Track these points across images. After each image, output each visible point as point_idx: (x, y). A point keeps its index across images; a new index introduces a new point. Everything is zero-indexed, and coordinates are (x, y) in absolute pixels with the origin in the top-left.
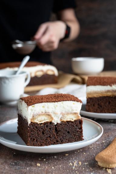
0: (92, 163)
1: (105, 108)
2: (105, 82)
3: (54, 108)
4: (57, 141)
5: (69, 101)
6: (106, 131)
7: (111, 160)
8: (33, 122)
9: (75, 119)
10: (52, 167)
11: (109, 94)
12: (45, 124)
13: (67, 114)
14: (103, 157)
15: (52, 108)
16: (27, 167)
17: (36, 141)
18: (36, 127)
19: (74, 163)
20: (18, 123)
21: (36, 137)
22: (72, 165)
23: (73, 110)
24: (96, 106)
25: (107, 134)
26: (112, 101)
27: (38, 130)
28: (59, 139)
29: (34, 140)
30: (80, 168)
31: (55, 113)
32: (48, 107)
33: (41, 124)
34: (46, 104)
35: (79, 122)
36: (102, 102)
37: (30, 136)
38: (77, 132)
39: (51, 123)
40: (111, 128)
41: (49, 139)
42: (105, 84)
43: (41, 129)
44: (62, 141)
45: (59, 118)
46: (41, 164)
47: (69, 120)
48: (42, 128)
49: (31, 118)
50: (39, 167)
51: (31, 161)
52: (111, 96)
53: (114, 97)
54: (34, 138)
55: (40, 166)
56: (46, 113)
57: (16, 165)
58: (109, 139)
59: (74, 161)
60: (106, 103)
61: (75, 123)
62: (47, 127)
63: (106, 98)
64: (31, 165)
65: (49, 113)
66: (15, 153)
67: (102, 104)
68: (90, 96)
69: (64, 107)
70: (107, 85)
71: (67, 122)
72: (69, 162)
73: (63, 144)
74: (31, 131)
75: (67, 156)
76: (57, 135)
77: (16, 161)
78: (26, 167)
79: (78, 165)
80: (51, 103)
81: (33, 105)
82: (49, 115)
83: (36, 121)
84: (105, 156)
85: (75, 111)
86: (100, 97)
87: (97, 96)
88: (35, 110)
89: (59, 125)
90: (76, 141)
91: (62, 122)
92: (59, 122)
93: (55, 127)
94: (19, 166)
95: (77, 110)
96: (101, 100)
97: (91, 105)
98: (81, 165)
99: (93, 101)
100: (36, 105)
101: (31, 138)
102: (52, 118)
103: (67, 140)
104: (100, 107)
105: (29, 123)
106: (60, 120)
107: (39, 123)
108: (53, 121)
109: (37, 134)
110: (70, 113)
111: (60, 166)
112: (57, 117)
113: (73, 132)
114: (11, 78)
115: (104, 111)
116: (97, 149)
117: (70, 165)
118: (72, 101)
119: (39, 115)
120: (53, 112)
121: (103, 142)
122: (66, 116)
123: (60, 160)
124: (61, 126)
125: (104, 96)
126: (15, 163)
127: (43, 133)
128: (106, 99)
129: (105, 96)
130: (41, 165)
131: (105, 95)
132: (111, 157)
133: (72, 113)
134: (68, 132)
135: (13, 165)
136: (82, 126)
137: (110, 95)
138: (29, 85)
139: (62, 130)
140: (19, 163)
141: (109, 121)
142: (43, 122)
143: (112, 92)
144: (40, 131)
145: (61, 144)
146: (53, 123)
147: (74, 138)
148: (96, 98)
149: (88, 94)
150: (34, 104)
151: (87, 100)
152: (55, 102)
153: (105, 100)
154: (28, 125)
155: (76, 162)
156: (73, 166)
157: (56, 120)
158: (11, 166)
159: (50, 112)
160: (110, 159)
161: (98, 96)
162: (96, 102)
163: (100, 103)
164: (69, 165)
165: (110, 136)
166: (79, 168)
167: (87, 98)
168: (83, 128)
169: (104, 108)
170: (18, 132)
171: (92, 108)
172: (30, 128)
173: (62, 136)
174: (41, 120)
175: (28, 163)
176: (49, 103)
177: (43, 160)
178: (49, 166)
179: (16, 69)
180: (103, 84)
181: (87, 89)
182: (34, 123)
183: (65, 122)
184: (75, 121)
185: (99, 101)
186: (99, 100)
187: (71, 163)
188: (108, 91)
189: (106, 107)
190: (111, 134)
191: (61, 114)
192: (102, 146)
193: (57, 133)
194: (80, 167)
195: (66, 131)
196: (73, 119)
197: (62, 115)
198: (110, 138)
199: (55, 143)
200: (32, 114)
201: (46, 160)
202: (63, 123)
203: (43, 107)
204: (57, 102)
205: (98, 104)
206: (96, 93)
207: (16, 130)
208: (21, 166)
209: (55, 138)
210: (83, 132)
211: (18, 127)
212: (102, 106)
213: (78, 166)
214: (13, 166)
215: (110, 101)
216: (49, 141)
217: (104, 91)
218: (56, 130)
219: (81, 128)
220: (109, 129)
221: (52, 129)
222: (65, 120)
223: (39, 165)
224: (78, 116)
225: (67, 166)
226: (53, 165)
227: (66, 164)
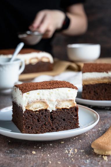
0: (88, 150)
1: (101, 95)
2: (101, 68)
3: (49, 95)
4: (53, 129)
5: (64, 87)
6: (102, 119)
7: (108, 147)
8: (28, 109)
9: (70, 106)
10: (47, 155)
11: (106, 81)
12: (40, 111)
13: (63, 101)
14: (99, 144)
15: (47, 95)
16: (23, 155)
17: (31, 129)
18: (31, 115)
19: (70, 150)
20: (12, 111)
21: (31, 125)
22: (67, 152)
23: (68, 97)
24: (93, 93)
25: (104, 122)
26: (108, 88)
27: (33, 118)
28: (54, 127)
29: (29, 127)
30: (76, 155)
31: (50, 100)
32: (43, 94)
33: (36, 111)
34: (41, 90)
35: (75, 109)
36: (99, 89)
37: (25, 124)
38: (73, 119)
39: (46, 110)
40: (107, 116)
41: (44, 126)
42: (101, 71)
43: (36, 117)
44: (58, 128)
45: (54, 105)
46: (36, 152)
47: (64, 107)
48: (37, 116)
49: (26, 105)
50: (34, 155)
51: (26, 149)
52: (108, 83)
53: (110, 84)
54: (29, 125)
55: (36, 153)
56: (41, 100)
57: (11, 153)
58: (106, 126)
59: (70, 148)
60: (102, 90)
61: (71, 110)
62: (42, 114)
63: (103, 85)
64: (27, 153)
65: (44, 100)
66: (10, 141)
67: (98, 91)
68: (86, 83)
69: (59, 94)
70: (103, 72)
71: (63, 109)
72: (65, 150)
73: (58, 131)
74: (26, 119)
75: (62, 143)
76: (52, 123)
77: (11, 149)
78: (21, 155)
79: (73, 152)
80: (46, 90)
81: (28, 93)
82: (44, 102)
83: (31, 108)
84: (101, 143)
85: (70, 98)
86: (96, 84)
87: (93, 83)
88: (30, 98)
89: (54, 112)
90: (72, 129)
91: (57, 109)
92: (55, 109)
93: (50, 114)
94: (14, 154)
95: (72, 97)
96: (97, 87)
97: (87, 92)
98: (77, 152)
99: (89, 88)
100: (31, 92)
101: (26, 126)
102: (47, 105)
103: (63, 127)
104: (96, 94)
105: (24, 110)
106: (56, 107)
107: (34, 110)
108: (48, 109)
109: (32, 122)
110: (65, 100)
111: (56, 153)
112: (52, 104)
113: (69, 120)
114: (5, 65)
115: (101, 98)
116: (93, 136)
118: (67, 88)
119: (34, 102)
120: (48, 99)
121: (99, 130)
122: (61, 103)
123: (55, 148)
124: (57, 113)
125: (100, 82)
126: (10, 151)
127: (38, 121)
128: (102, 86)
129: (102, 83)
131: (102, 81)
132: (107, 144)
133: (68, 100)
134: (64, 120)
135: (8, 153)
136: (77, 113)
137: (107, 82)
138: (24, 73)
139: (58, 117)
140: (14, 151)
141: (106, 109)
142: (38, 110)
143: (108, 79)
144: (35, 118)
145: (56, 131)
146: (48, 111)
147: (69, 126)
148: (92, 85)
149: (84, 81)
150: (29, 91)
151: (83, 87)
152: (50, 89)
153: (101, 87)
154: (23, 113)
155: (72, 149)
156: (69, 153)
157: (51, 108)
158: (6, 154)
159: (45, 99)
160: (106, 146)
161: (94, 83)
162: (92, 89)
163: (96, 90)
164: (64, 153)
165: (106, 123)
166: (75, 155)
167: (82, 85)
168: (78, 116)
169: (100, 95)
170: (12, 120)
171: (88, 96)
172: (25, 115)
173: (58, 123)
174: (36, 107)
175: (23, 151)
176: (44, 90)
177: (39, 148)
178: (45, 154)
179: (10, 56)
180: (99, 71)
181: (83, 76)
183: (60, 109)
184: (71, 108)
185: (95, 89)
186: (95, 87)
187: (66, 151)
188: (105, 78)
189: (102, 94)
190: (108, 121)
191: (56, 101)
192: (98, 134)
193: (52, 121)
195: (62, 118)
196: (68, 107)
197: (58, 102)
198: (106, 125)
199: (50, 130)
200: (27, 101)
201: (42, 148)
202: (58, 110)
203: (38, 94)
204: (52, 89)
205: (95, 92)
206: (92, 80)
207: (11, 118)
208: (16, 154)
209: (50, 125)
210: (79, 120)
211: (12, 115)
212: (98, 93)
213: (74, 154)
214: (8, 154)
215: (107, 88)
216: (45, 128)
217: (100, 78)
218: (51, 117)
219: (77, 116)
220: (106, 117)
221: (47, 117)
222: (61, 107)
223: (34, 152)
224: (74, 103)
225: (63, 154)
226: (49, 152)
227: (62, 152)
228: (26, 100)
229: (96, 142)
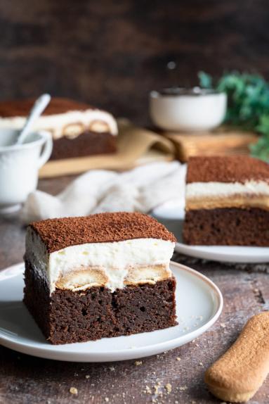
0: (195, 387)
1: (228, 233)
2: (229, 172)
3: (109, 255)
4: (117, 330)
5: (145, 237)
6: (228, 295)
7: (241, 385)
8: (61, 287)
9: (157, 278)
10: (104, 398)
11: (239, 202)
12: (88, 291)
13: (142, 268)
14: (221, 378)
15: (106, 256)
16: (49, 396)
17: (68, 330)
18: (68, 300)
19: (155, 387)
20: (25, 280)
21: (67, 322)
22: (150, 392)
23: (153, 259)
24: (208, 228)
25: (232, 304)
26: (244, 217)
27: (72, 307)
28: (120, 326)
29: (63, 328)
30: (170, 401)
31: (111, 267)
32: (96, 255)
33: (80, 292)
34: (92, 245)
35: (169, 284)
36: (222, 220)
37: (54, 320)
38: (164, 307)
39: (102, 289)
40: (240, 287)
41: (97, 325)
42: (229, 179)
43: (79, 304)
44: (128, 328)
45: (120, 277)
46: (79, 390)
47: (143, 281)
48: (80, 302)
49: (56, 279)
50: (75, 397)
51: (56, 381)
52: (243, 207)
53: (249, 209)
54: (63, 323)
55: (78, 393)
56: (91, 266)
57: (23, 392)
58: (236, 317)
59: (155, 379)
60: (230, 222)
61: (159, 288)
62: (93, 297)
63: (231, 212)
64: (57, 392)
65: (98, 266)
67: (222, 225)
68: (194, 207)
69: (133, 253)
70: (234, 182)
71: (140, 285)
72: (145, 384)
73: (129, 335)
74: (57, 309)
75: (139, 366)
76: (116, 316)
77: (21, 381)
78: (44, 398)
79: (163, 392)
80: (103, 244)
81: (60, 251)
82: (98, 272)
83: (67, 286)
84: (227, 374)
85: (159, 262)
86: (217, 209)
87: (209, 206)
88: (66, 262)
89: (121, 292)
90: (160, 328)
91: (128, 286)
92: (122, 286)
93: (111, 298)
94: (29, 395)
95: (162, 259)
96: (217, 216)
97: (196, 226)
98: (172, 393)
99: (199, 219)
100: (67, 249)
101: (57, 325)
102: (105, 278)
103: (139, 326)
104: (216, 232)
105: (52, 290)
106: (125, 281)
107: (74, 290)
108: (108, 285)
109: (70, 315)
110: (146, 266)
111: (124, 394)
112: (116, 275)
113: (153, 309)
115: (226, 240)
116: (208, 347)
117: (145, 392)
118: (151, 239)
119: (76, 272)
120: (108, 264)
121: (221, 327)
122: (138, 271)
123: (123, 378)
124: (126, 295)
125: (225, 206)
126: (20, 385)
127: (84, 313)
128: (231, 214)
129: (230, 206)
130: (80, 392)
131: (229, 203)
132: (240, 377)
133: (152, 266)
134: (143, 309)
135: (14, 391)
136: (173, 294)
137: (241, 206)
139: (129, 304)
140: (29, 386)
141: (237, 267)
142: (83, 288)
143: (244, 198)
144: (76, 308)
145: (125, 335)
146: (107, 290)
147: (155, 322)
148: (206, 211)
149: (189, 201)
150: (63, 248)
151: (187, 215)
152: (112, 241)
153: (228, 215)
154: (51, 295)
155: (159, 383)
156: (153, 394)
157: (115, 283)
158: (10, 394)
159: (101, 264)
160: (237, 382)
161: (213, 207)
162: (207, 220)
163: (215, 222)
164: (143, 393)
165: (237, 309)
166: (167, 400)
167: (185, 210)
168: (176, 299)
169: (225, 234)
170: (24, 300)
171: (198, 234)
172: (53, 302)
173: (128, 318)
174: (80, 282)
175: (50, 386)
176: (98, 245)
177: (85, 378)
178: (99, 395)
180: (224, 179)
181: (186, 190)
182: (64, 291)
183: (135, 286)
184: (159, 283)
185: (213, 219)
186: (215, 217)
187: (148, 388)
188: (236, 196)
189: (230, 231)
190: (241, 302)
191: (126, 269)
192: (219, 339)
193: (117, 311)
194: (169, 397)
195: (137, 306)
196: (153, 280)
197: (129, 271)
198: (237, 314)
199: (110, 333)
200: (59, 269)
201: (91, 378)
202: (130, 288)
203: (85, 253)
204: (117, 241)
205: (213, 226)
206: (208, 199)
207: (20, 296)
208: (33, 395)
209: (112, 322)
210: (177, 308)
211: (25, 289)
212: (221, 229)
213: (164, 395)
214: (14, 395)
215: (241, 219)
216: (99, 329)
217: (226, 196)
218: (114, 304)
219: (172, 299)
220: (237, 290)
221: (104, 303)
222: (135, 282)
223: (74, 390)
224: (165, 271)
225: (140, 395)
226: (108, 391)
227: (136, 389)
228: (56, 269)
229: (215, 372)
